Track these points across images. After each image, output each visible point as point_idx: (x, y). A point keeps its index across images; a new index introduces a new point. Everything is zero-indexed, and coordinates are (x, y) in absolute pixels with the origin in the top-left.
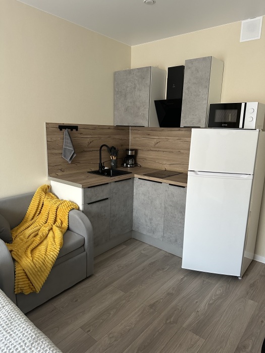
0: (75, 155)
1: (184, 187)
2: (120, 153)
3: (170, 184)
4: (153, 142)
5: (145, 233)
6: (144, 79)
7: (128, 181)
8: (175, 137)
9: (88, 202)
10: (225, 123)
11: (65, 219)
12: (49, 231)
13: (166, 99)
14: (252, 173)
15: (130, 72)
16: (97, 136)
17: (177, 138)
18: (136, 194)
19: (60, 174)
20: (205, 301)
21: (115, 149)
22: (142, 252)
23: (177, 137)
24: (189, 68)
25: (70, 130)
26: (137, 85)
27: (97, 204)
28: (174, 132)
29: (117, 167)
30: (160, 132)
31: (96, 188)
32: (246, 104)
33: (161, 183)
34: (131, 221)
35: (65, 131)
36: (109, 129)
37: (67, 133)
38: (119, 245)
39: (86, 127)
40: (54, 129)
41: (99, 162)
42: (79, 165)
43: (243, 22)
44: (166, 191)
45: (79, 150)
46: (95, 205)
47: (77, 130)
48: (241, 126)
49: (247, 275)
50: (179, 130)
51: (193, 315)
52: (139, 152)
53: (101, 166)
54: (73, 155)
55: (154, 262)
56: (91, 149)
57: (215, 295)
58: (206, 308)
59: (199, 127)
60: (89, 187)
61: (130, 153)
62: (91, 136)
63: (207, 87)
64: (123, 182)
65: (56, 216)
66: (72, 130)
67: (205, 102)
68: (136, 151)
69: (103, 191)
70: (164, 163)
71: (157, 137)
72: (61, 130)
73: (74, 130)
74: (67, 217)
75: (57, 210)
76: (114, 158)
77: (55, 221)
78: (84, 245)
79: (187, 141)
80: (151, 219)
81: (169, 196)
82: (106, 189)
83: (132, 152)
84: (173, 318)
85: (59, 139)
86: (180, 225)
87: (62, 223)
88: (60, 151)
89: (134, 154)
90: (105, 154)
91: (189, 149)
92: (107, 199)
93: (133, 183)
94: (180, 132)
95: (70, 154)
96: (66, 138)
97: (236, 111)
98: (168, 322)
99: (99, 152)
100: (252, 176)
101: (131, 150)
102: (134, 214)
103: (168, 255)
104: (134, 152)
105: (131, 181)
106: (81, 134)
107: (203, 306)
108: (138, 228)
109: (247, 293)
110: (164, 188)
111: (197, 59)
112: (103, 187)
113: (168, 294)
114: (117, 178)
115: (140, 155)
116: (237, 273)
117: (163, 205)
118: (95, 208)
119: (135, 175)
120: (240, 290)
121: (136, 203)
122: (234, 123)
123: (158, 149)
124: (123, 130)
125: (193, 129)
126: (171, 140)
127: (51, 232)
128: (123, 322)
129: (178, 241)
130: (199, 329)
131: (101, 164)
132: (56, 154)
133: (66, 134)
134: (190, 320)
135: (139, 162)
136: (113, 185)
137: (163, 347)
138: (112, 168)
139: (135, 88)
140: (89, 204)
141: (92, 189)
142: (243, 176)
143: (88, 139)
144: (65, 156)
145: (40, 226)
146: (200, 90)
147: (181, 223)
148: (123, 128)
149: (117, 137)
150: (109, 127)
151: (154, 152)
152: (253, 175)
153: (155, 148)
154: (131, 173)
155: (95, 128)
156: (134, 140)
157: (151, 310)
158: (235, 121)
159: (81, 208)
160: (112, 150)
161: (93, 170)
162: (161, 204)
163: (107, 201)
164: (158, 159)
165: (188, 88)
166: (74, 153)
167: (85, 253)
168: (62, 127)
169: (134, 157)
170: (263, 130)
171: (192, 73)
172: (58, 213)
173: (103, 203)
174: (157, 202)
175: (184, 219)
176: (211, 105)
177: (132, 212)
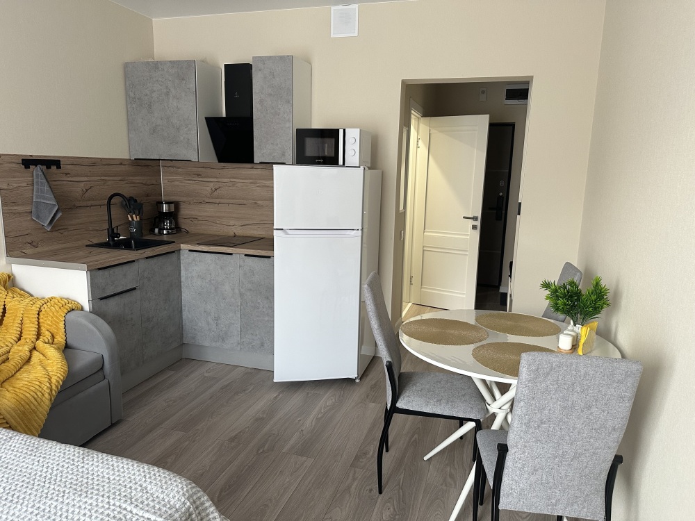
0: (59, 215)
1: (269, 257)
2: (146, 208)
3: (246, 255)
4: (208, 188)
5: (206, 344)
6: (183, 79)
7: (169, 255)
8: (246, 179)
9: (100, 296)
10: (319, 158)
11: (58, 329)
12: (31, 351)
13: (224, 115)
14: (360, 228)
15: (156, 66)
16: (99, 178)
17: (251, 181)
18: (187, 278)
19: (30, 251)
20: (312, 417)
21: (135, 201)
22: (206, 375)
23: (250, 179)
24: (260, 70)
25: (44, 167)
26: (172, 90)
27: (117, 298)
28: (243, 170)
29: (142, 235)
30: (220, 171)
31: (112, 270)
32: (344, 130)
33: (231, 254)
34: (180, 328)
35: (37, 170)
36: (121, 164)
37: (40, 173)
38: (161, 372)
39: (77, 162)
40: (14, 165)
41: (106, 226)
42: (66, 233)
43: (333, 8)
44: (240, 266)
45: (66, 205)
46: (112, 301)
47: (59, 167)
48: (341, 162)
49: (367, 376)
50: (253, 168)
51: (297, 435)
52: (182, 206)
53: (113, 234)
54: (55, 215)
55: (228, 385)
56: (89, 203)
57: (325, 407)
58: (314, 424)
59: (283, 164)
60: (100, 269)
61: (165, 208)
62: (86, 179)
63: (289, 102)
64: (161, 258)
65: (39, 324)
66: (49, 167)
67: (289, 124)
68: (177, 205)
69: (125, 275)
70: (232, 223)
71: (215, 180)
72: (27, 167)
73: (54, 168)
74: (61, 325)
75: (38, 314)
76: (137, 218)
77: (39, 335)
78: (102, 368)
79: (268, 187)
80: (217, 319)
81: (245, 274)
82: (131, 271)
83: (169, 207)
84: (267, 445)
85: (25, 184)
86: (266, 318)
87: (53, 337)
88: (28, 208)
89: (173, 210)
90: (116, 212)
91: (272, 200)
92: (135, 289)
93: (179, 259)
94: (254, 172)
95: (50, 213)
96: (37, 182)
97: (333, 140)
98: (261, 451)
99: (105, 208)
100: (360, 231)
101: (168, 203)
102: (185, 314)
103: (250, 371)
104: (172, 206)
105: (174, 256)
106: (67, 174)
107: (309, 422)
108: (194, 338)
109: (367, 396)
110: (238, 262)
111: (270, 57)
112: (125, 267)
113: (257, 420)
114: (149, 252)
115: (185, 211)
116: (353, 374)
117: (237, 291)
118: (112, 306)
119: (182, 245)
120: (357, 394)
121: (187, 295)
122: (330, 158)
123: (218, 201)
124: (147, 166)
125: (275, 167)
126: (239, 184)
127: (35, 354)
128: (190, 467)
129: (266, 345)
130: (305, 449)
131: (113, 230)
132: (20, 213)
133: (37, 175)
134: (292, 442)
135: (184, 224)
136: (142, 265)
137: (257, 480)
138: (132, 236)
139: (167, 94)
140: (102, 299)
141: (106, 272)
142: (348, 232)
143: (82, 184)
144: (38, 217)
145: (7, 346)
146: (280, 106)
147: (268, 315)
148: (148, 163)
149: (137, 179)
150: (121, 162)
151: (212, 206)
152: (362, 230)
153: (212, 198)
154: (174, 242)
155: (94, 163)
156: (170, 185)
157: (233, 444)
158: (333, 154)
159: (87, 307)
160: (131, 204)
161: (96, 241)
162: (233, 289)
163: (134, 292)
164: (219, 217)
165: (261, 102)
166: (57, 211)
167: (106, 381)
168: (28, 162)
169: (173, 215)
170: (369, 168)
171: (265, 78)
172: (41, 320)
173: (126, 298)
174: (227, 288)
175: (272, 308)
176: (298, 130)
177: (181, 312)
